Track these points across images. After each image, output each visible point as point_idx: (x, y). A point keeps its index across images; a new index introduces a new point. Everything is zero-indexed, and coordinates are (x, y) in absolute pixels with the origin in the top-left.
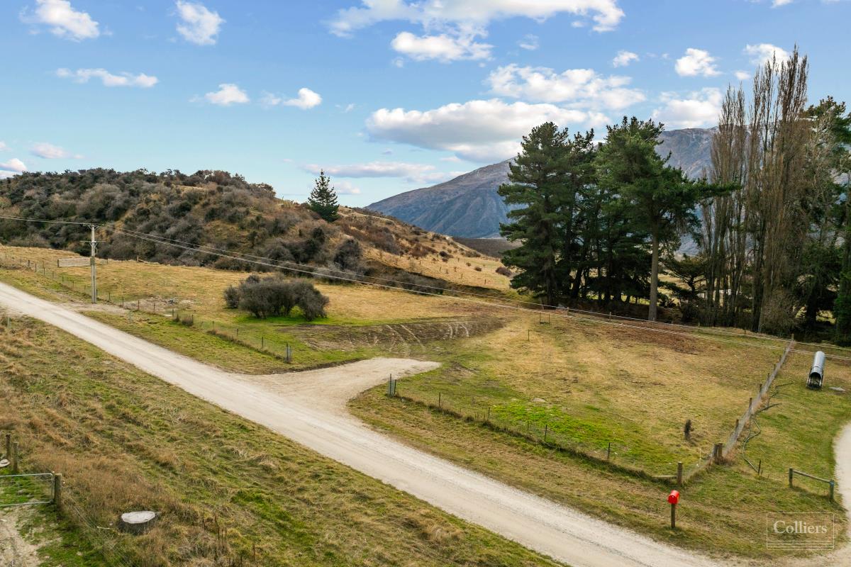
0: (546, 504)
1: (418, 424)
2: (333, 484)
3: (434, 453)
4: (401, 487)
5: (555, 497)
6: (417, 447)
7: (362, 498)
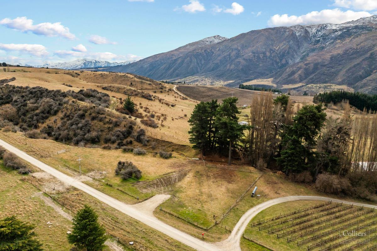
0: (186, 234)
1: (167, 218)
2: (154, 234)
3: (169, 225)
4: (164, 233)
5: (187, 233)
6: (166, 224)
7: (159, 236)
